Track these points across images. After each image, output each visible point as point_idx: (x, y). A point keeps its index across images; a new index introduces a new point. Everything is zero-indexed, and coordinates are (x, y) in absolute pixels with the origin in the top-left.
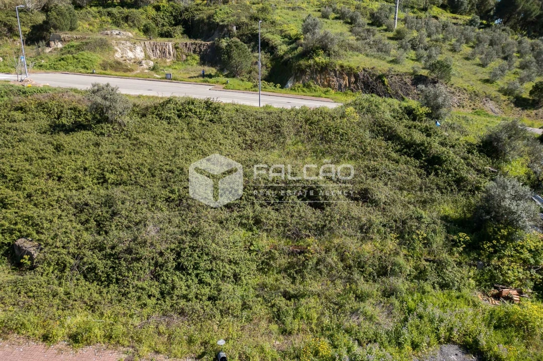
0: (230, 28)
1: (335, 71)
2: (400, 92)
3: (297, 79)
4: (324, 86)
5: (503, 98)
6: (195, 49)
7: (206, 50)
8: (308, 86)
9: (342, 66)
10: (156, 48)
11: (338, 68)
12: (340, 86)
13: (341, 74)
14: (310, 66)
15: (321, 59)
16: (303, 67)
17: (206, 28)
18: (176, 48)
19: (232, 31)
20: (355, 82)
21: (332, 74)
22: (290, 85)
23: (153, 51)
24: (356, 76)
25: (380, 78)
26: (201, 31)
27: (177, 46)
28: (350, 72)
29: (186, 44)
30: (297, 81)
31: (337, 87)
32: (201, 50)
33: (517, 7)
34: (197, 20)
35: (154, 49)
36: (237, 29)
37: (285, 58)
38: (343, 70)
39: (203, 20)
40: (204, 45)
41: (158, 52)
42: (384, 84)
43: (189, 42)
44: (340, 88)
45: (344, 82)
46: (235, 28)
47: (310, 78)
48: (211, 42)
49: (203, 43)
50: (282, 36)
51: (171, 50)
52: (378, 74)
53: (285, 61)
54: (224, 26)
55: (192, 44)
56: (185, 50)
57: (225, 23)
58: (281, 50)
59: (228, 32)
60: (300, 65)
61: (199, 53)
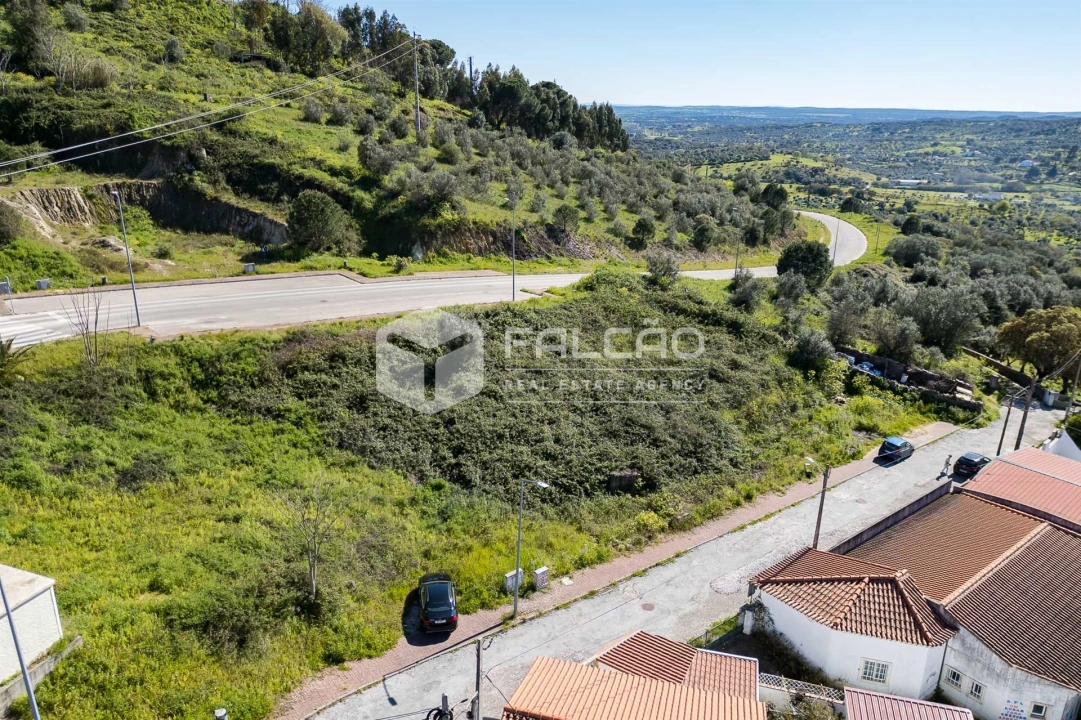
0: (196, 153)
1: (470, 230)
2: (542, 249)
3: (426, 246)
4: (462, 252)
5: (618, 240)
6: (130, 195)
7: (155, 197)
8: (445, 255)
9: (475, 223)
10: (50, 203)
11: (472, 226)
12: (480, 248)
13: (477, 233)
14: (440, 226)
15: (447, 215)
16: (433, 228)
18: (90, 197)
19: (203, 158)
20: (494, 243)
21: (468, 234)
22: (419, 255)
23: (45, 208)
24: (493, 234)
25: (517, 232)
27: (90, 192)
28: (481, 230)
29: (106, 187)
30: (428, 249)
31: (477, 251)
32: (143, 198)
33: (520, 99)
35: (47, 204)
36: (208, 153)
37: (382, 212)
38: (478, 228)
40: (148, 187)
41: (56, 209)
42: (525, 241)
43: (110, 181)
44: (481, 252)
45: (483, 244)
46: (204, 152)
47: (443, 243)
48: (161, 180)
49: (144, 182)
50: (325, 171)
51: (82, 203)
52: (514, 228)
53: (385, 216)
54: (175, 149)
55: (119, 187)
56: (106, 199)
57: (179, 141)
58: (362, 199)
59: (194, 162)
60: (425, 226)
61: (142, 204)
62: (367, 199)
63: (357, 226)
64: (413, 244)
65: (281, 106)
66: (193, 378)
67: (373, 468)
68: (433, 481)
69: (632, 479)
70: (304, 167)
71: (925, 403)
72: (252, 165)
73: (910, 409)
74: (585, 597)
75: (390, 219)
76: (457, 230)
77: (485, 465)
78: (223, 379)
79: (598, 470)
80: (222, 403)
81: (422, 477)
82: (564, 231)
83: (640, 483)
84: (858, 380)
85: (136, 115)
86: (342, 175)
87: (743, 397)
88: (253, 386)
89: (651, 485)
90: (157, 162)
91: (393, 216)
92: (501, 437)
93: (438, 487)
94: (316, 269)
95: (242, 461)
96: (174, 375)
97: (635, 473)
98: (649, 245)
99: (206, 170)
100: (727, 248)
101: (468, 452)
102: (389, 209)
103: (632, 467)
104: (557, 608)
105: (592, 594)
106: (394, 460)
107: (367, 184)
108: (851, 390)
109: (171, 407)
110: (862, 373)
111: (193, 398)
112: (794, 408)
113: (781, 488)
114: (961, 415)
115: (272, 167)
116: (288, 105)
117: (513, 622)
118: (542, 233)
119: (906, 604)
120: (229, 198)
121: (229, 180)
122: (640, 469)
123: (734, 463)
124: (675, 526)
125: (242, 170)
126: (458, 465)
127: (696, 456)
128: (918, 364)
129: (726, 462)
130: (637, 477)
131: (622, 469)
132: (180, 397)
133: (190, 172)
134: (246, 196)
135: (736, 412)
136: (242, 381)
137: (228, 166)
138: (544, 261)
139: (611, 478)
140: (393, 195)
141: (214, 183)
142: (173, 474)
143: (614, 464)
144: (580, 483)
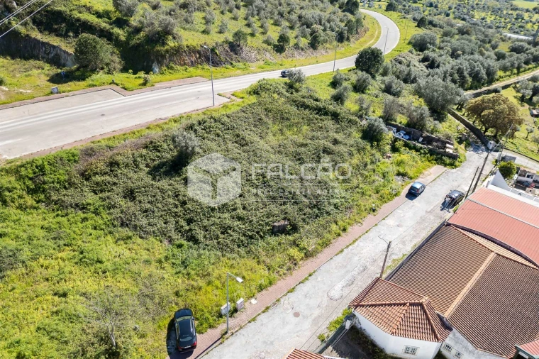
1: (185, 52)
2: (228, 59)
3: (160, 63)
4: (182, 65)
5: (269, 47)
8: (172, 68)
9: (188, 47)
11: (186, 49)
12: (192, 62)
13: (190, 53)
14: (167, 51)
15: (171, 43)
16: (163, 53)
20: (200, 57)
21: (184, 54)
22: (156, 69)
24: (199, 52)
25: (213, 50)
28: (192, 50)
30: (161, 65)
31: (190, 64)
36: (17, 4)
37: (131, 43)
38: (190, 50)
42: (217, 55)
44: (193, 64)
45: (193, 59)
46: (15, 4)
47: (170, 60)
50: (93, 14)
52: (211, 47)
53: (133, 46)
58: (119, 34)
59: (9, 10)
60: (158, 51)
62: (121, 33)
63: (118, 52)
64: (153, 63)
66: (28, 187)
67: (141, 238)
68: (177, 242)
69: (284, 226)
70: (80, 13)
71: (431, 155)
72: (47, 11)
73: (423, 159)
74: (264, 312)
75: (137, 47)
76: (177, 51)
77: (205, 229)
79: (267, 224)
80: (48, 201)
81: (171, 240)
82: (239, 46)
83: (289, 227)
84: (398, 144)
86: (104, 17)
88: (65, 188)
89: (295, 229)
91: (139, 45)
92: (213, 209)
93: (180, 246)
94: (96, 86)
95: (65, 245)
96: (16, 188)
97: (286, 223)
98: (287, 49)
99: (18, 16)
100: (328, 45)
101: (195, 221)
102: (136, 40)
103: (285, 219)
104: (250, 322)
105: (267, 308)
106: (154, 232)
107: (120, 23)
108: (395, 149)
109: (17, 208)
110: (400, 140)
111: (30, 200)
112: (366, 165)
113: (361, 221)
114: (448, 161)
115: (60, 13)
117: (227, 336)
118: (227, 48)
119: (428, 319)
120: (36, 35)
121: (34, 21)
122: (289, 220)
123: (336, 206)
124: (308, 255)
125: (41, 15)
126: (190, 230)
127: (317, 208)
128: (428, 132)
129: (332, 207)
130: (287, 225)
131: (279, 221)
132: (22, 201)
133: (8, 18)
134: (47, 33)
136: (58, 186)
137: (32, 12)
138: (229, 66)
139: (274, 227)
140: (138, 30)
141: (25, 24)
142: (24, 262)
143: (275, 219)
144: (258, 233)
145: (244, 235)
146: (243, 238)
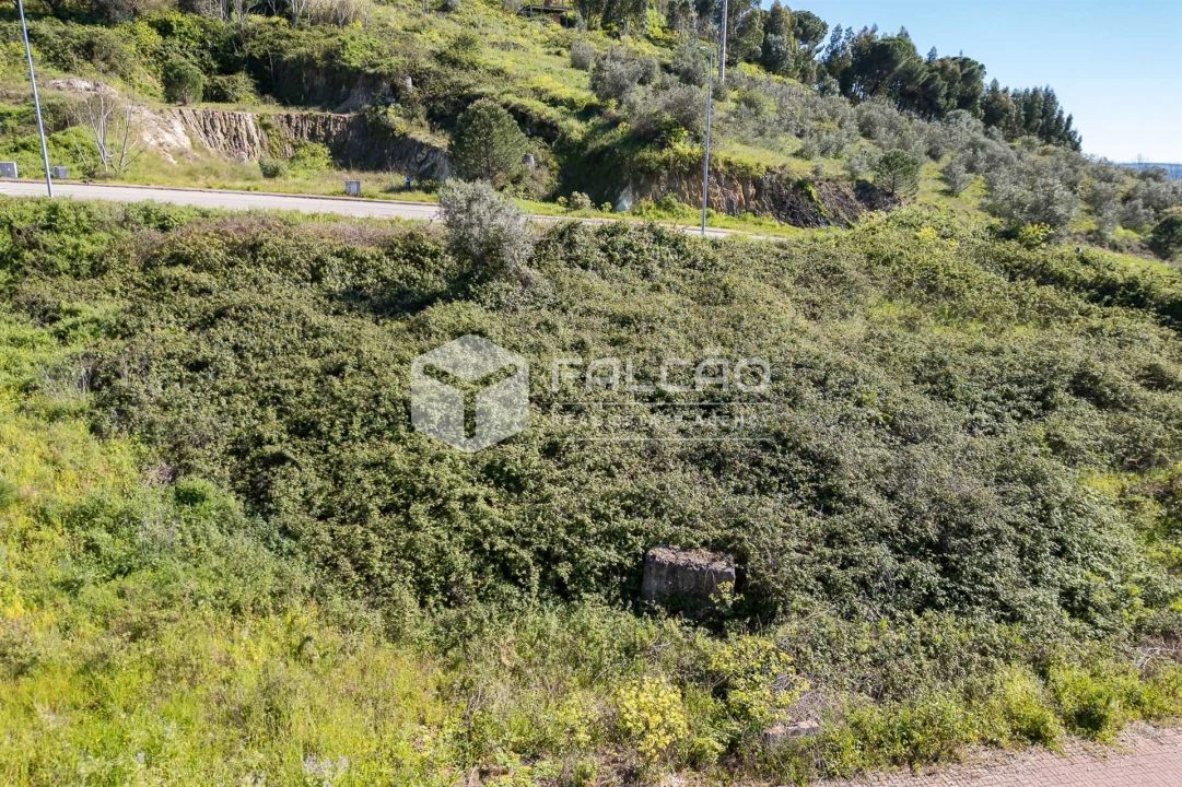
0: (399, 82)
1: (716, 173)
2: (841, 214)
3: (641, 191)
4: (698, 205)
6: (314, 129)
7: (343, 133)
8: (668, 207)
9: (728, 163)
10: (214, 127)
11: (721, 167)
12: (730, 203)
13: (730, 179)
14: (666, 163)
15: (683, 147)
16: (654, 165)
17: (320, 81)
18: (266, 127)
19: (405, 88)
20: (757, 196)
21: (712, 179)
22: (627, 204)
23: (206, 132)
24: (758, 183)
25: (801, 185)
26: (307, 88)
27: (266, 121)
28: (737, 175)
29: (288, 118)
30: (642, 196)
31: (724, 206)
32: (329, 133)
34: (293, 61)
35: (209, 128)
36: (414, 83)
37: (591, 146)
38: (731, 171)
39: (311, 62)
40: (336, 121)
41: (220, 135)
42: (811, 199)
43: (294, 112)
44: (730, 209)
45: (737, 196)
46: (409, 81)
47: (668, 189)
48: (353, 114)
49: (333, 116)
50: (545, 102)
51: (253, 131)
52: (797, 178)
53: (593, 153)
54: (379, 77)
55: (304, 118)
56: (286, 131)
57: (384, 69)
58: (571, 129)
59: (395, 92)
60: (643, 160)
61: (326, 141)
62: (576, 129)
63: (555, 164)
64: (624, 186)
65: (549, 53)
67: (95, 429)
69: (703, 582)
70: (519, 96)
72: (460, 96)
75: (600, 155)
76: (692, 170)
78: (28, 255)
79: (614, 537)
81: (177, 470)
82: (890, 194)
83: (727, 593)
85: (351, 44)
86: (562, 104)
87: (1158, 444)
89: (758, 608)
90: (358, 94)
91: (605, 149)
93: (189, 498)
97: (720, 566)
99: (407, 102)
101: (319, 435)
102: (603, 141)
103: (717, 547)
106: (151, 425)
107: (588, 112)
115: (480, 97)
116: (558, 54)
118: (848, 191)
120: (422, 135)
121: (431, 116)
122: (742, 557)
123: (1076, 604)
125: (448, 103)
126: (280, 459)
127: (939, 557)
130: (722, 576)
131: (687, 547)
133: (387, 105)
134: (441, 132)
135: (1130, 480)
137: (434, 98)
139: (644, 562)
140: (615, 123)
141: (410, 118)
143: (668, 529)
144: (547, 559)
145: (474, 546)
146: (460, 558)
